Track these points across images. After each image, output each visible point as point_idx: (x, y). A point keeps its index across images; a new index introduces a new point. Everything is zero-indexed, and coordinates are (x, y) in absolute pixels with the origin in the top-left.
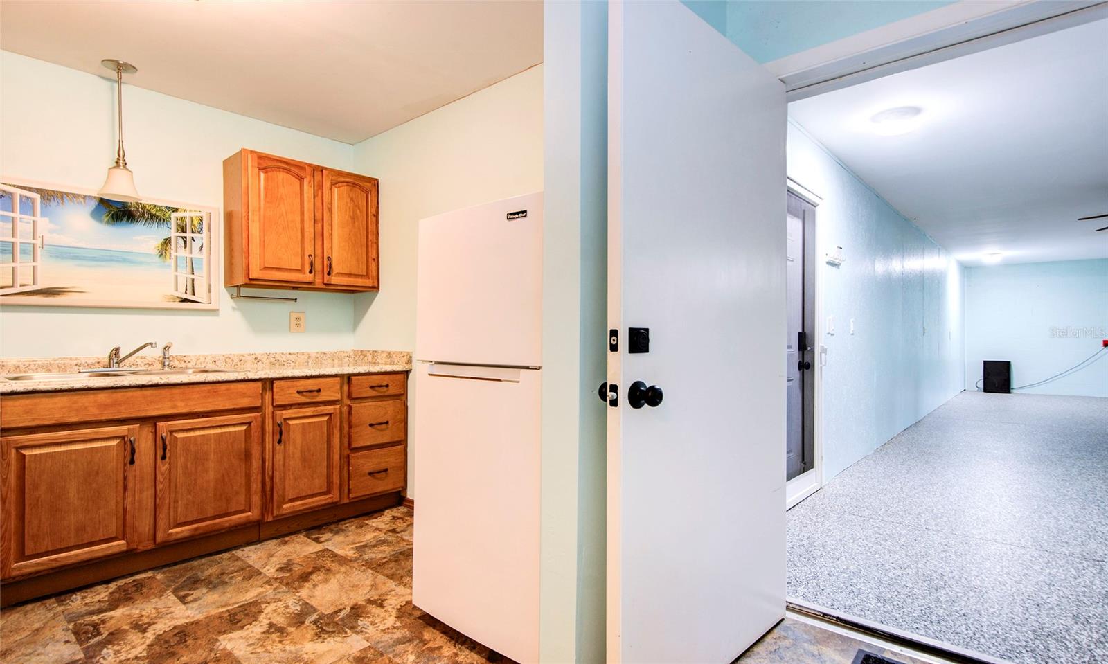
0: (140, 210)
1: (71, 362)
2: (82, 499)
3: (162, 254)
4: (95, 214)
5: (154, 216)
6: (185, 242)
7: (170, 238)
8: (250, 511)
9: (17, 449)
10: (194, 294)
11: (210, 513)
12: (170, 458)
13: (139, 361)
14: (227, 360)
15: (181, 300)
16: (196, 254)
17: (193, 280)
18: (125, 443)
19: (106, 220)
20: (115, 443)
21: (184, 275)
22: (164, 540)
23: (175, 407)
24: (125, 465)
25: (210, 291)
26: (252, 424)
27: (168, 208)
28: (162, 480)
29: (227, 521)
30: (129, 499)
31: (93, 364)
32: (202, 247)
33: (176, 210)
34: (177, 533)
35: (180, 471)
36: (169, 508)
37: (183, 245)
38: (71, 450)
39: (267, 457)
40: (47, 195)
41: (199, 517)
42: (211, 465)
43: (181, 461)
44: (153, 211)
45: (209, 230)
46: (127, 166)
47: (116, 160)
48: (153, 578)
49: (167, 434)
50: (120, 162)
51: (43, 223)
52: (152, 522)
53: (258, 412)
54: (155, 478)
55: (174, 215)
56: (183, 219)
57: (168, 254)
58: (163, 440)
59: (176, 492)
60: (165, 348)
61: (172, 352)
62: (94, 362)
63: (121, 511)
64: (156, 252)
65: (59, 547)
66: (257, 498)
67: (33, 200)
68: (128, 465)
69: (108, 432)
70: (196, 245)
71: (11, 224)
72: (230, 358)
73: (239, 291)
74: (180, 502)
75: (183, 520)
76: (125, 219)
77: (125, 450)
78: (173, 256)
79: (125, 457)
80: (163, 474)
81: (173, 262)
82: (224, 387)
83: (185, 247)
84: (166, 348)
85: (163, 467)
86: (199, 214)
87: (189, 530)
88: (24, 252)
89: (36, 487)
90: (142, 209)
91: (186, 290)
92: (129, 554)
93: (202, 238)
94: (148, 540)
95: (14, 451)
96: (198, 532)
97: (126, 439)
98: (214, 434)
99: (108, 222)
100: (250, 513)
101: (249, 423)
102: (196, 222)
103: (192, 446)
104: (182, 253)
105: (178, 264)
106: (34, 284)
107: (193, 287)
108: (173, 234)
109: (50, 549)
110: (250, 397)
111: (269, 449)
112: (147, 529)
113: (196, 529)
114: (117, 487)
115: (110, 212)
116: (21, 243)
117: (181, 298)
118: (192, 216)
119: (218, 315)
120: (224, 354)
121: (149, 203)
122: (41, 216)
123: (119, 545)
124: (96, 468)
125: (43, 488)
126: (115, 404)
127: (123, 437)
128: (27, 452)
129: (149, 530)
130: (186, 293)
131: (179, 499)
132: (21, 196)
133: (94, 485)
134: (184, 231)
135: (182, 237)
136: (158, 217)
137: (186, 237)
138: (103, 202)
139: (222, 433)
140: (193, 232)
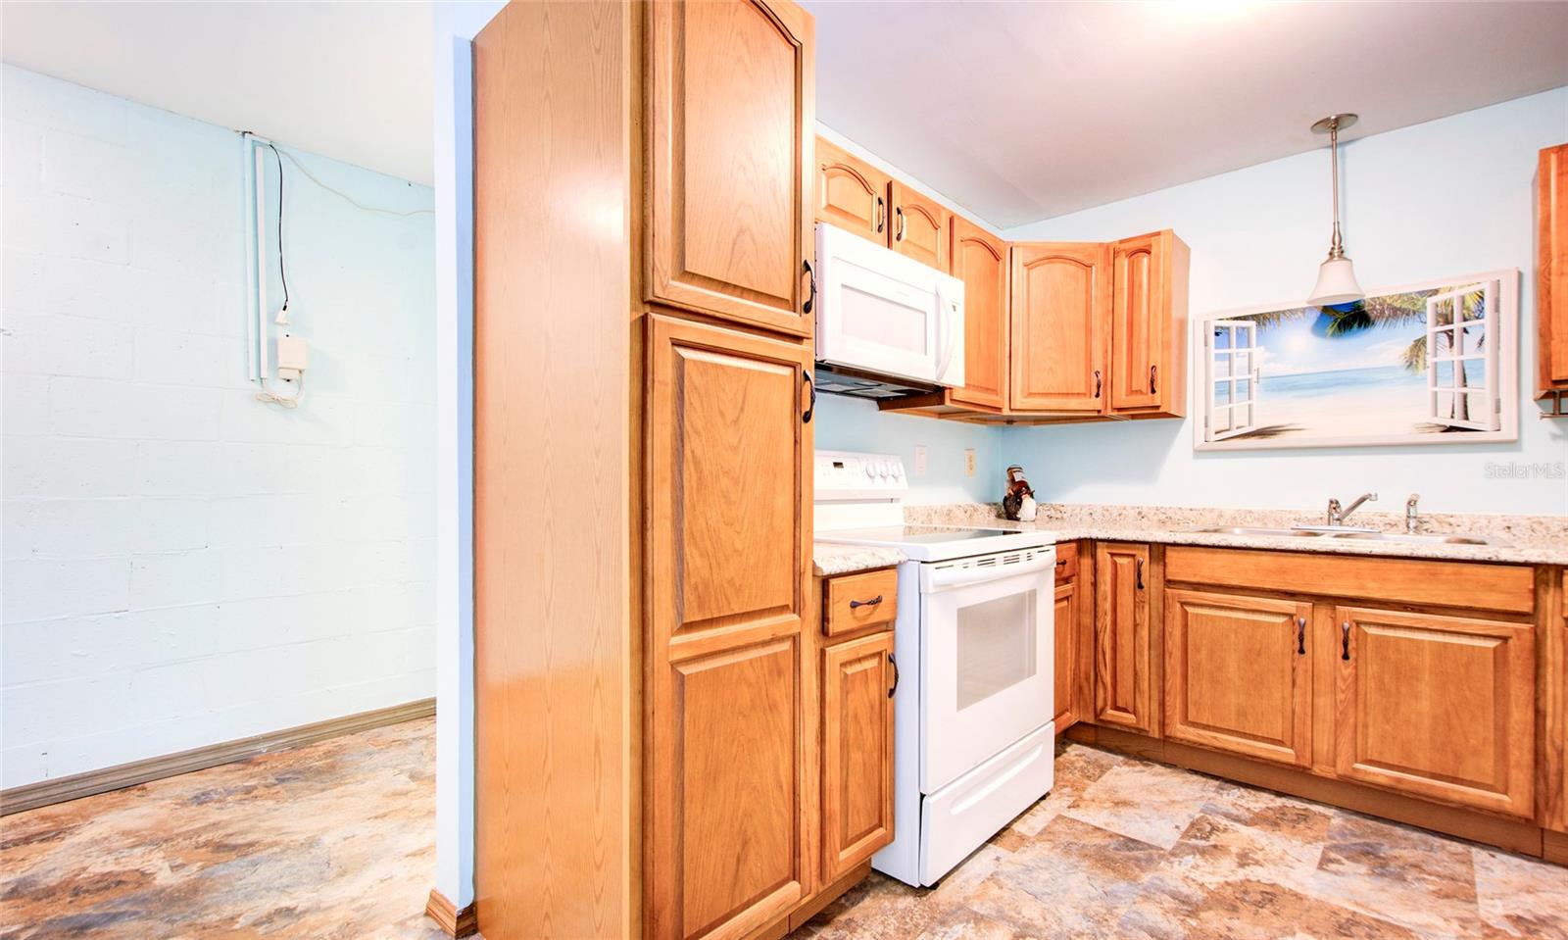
0: (1378, 307)
1: (1288, 516)
2: (1242, 679)
3: (1411, 363)
4: (1318, 328)
5: (1400, 311)
6: (1451, 338)
7: (1425, 337)
8: (1506, 793)
9: (1183, 604)
10: (1466, 418)
11: (1424, 765)
12: (1356, 660)
13: (1377, 519)
14: (1535, 526)
15: (1443, 429)
16: (1471, 353)
17: (1465, 396)
18: (1294, 624)
19: (1330, 332)
20: (1281, 620)
21: (1450, 391)
22: (1347, 773)
23: (1362, 588)
24: (1293, 652)
25: (1498, 410)
26: (1511, 642)
27: (1422, 293)
28: (1344, 688)
29: (1454, 791)
30: (1298, 699)
31: (1315, 520)
32: (1482, 340)
33: (1436, 292)
34: (1366, 772)
35: (1372, 684)
36: (1356, 732)
37: (1447, 344)
38: (1231, 618)
39: (1550, 710)
40: (1261, 319)
41: (1404, 764)
42: (1425, 689)
43: (1373, 669)
44: (1398, 304)
45: (1497, 309)
46: (1345, 255)
47: (1329, 250)
48: (1328, 818)
49: (1351, 625)
50: (1337, 252)
51: (1258, 352)
52: (1332, 742)
53: (1528, 623)
54: (1336, 683)
55: (1430, 301)
56: (1448, 304)
57: (1421, 362)
58: (1346, 632)
59: (1366, 714)
60: (1409, 503)
61: (1421, 510)
62: (1316, 516)
63: (1289, 709)
64: (1402, 362)
65: (1218, 725)
66: (1522, 776)
67: (1248, 329)
68: (1297, 653)
69: (1269, 604)
70: (1471, 340)
71: (1228, 362)
72: (1541, 523)
73: (1558, 406)
74: (1371, 729)
75: (1376, 757)
76: (1356, 325)
77: (1294, 633)
78: (1429, 363)
79: (1293, 643)
80: (1344, 680)
81: (1429, 372)
82: (1449, 568)
83: (1452, 345)
84: (1411, 503)
85: (1347, 670)
86: (1477, 288)
87: (1387, 776)
88: (1239, 390)
89: (1198, 650)
90: (1380, 305)
91: (1453, 412)
92: (1299, 771)
93: (1483, 325)
94: (1327, 765)
95: (1178, 605)
96: (1401, 786)
97: (1294, 618)
98: (1430, 642)
99: (1333, 335)
100: (1504, 797)
101: (1505, 639)
102: (1471, 303)
103: (1391, 652)
104: (1446, 355)
105: (1438, 375)
106: (1250, 425)
107: (1466, 406)
108: (1430, 328)
109: (1211, 724)
110: (1502, 592)
111: (1555, 697)
112: (1325, 748)
113: (1399, 780)
114: (1283, 677)
115: (1335, 321)
116: (1238, 380)
117: (1445, 426)
118: (1462, 294)
119: (1519, 450)
120: (1529, 515)
121: (1391, 293)
122: (1258, 345)
123: (1286, 754)
124: (1258, 646)
125: (1204, 653)
126: (1282, 571)
127: (1291, 616)
128: (1190, 609)
129: (1328, 751)
130: (1452, 417)
131: (1371, 723)
132: (1237, 328)
133: (1256, 667)
134: (1448, 320)
135: (1445, 332)
136: (1405, 309)
137: (1452, 331)
138: (1327, 310)
139: (1445, 643)
140: (1465, 320)
